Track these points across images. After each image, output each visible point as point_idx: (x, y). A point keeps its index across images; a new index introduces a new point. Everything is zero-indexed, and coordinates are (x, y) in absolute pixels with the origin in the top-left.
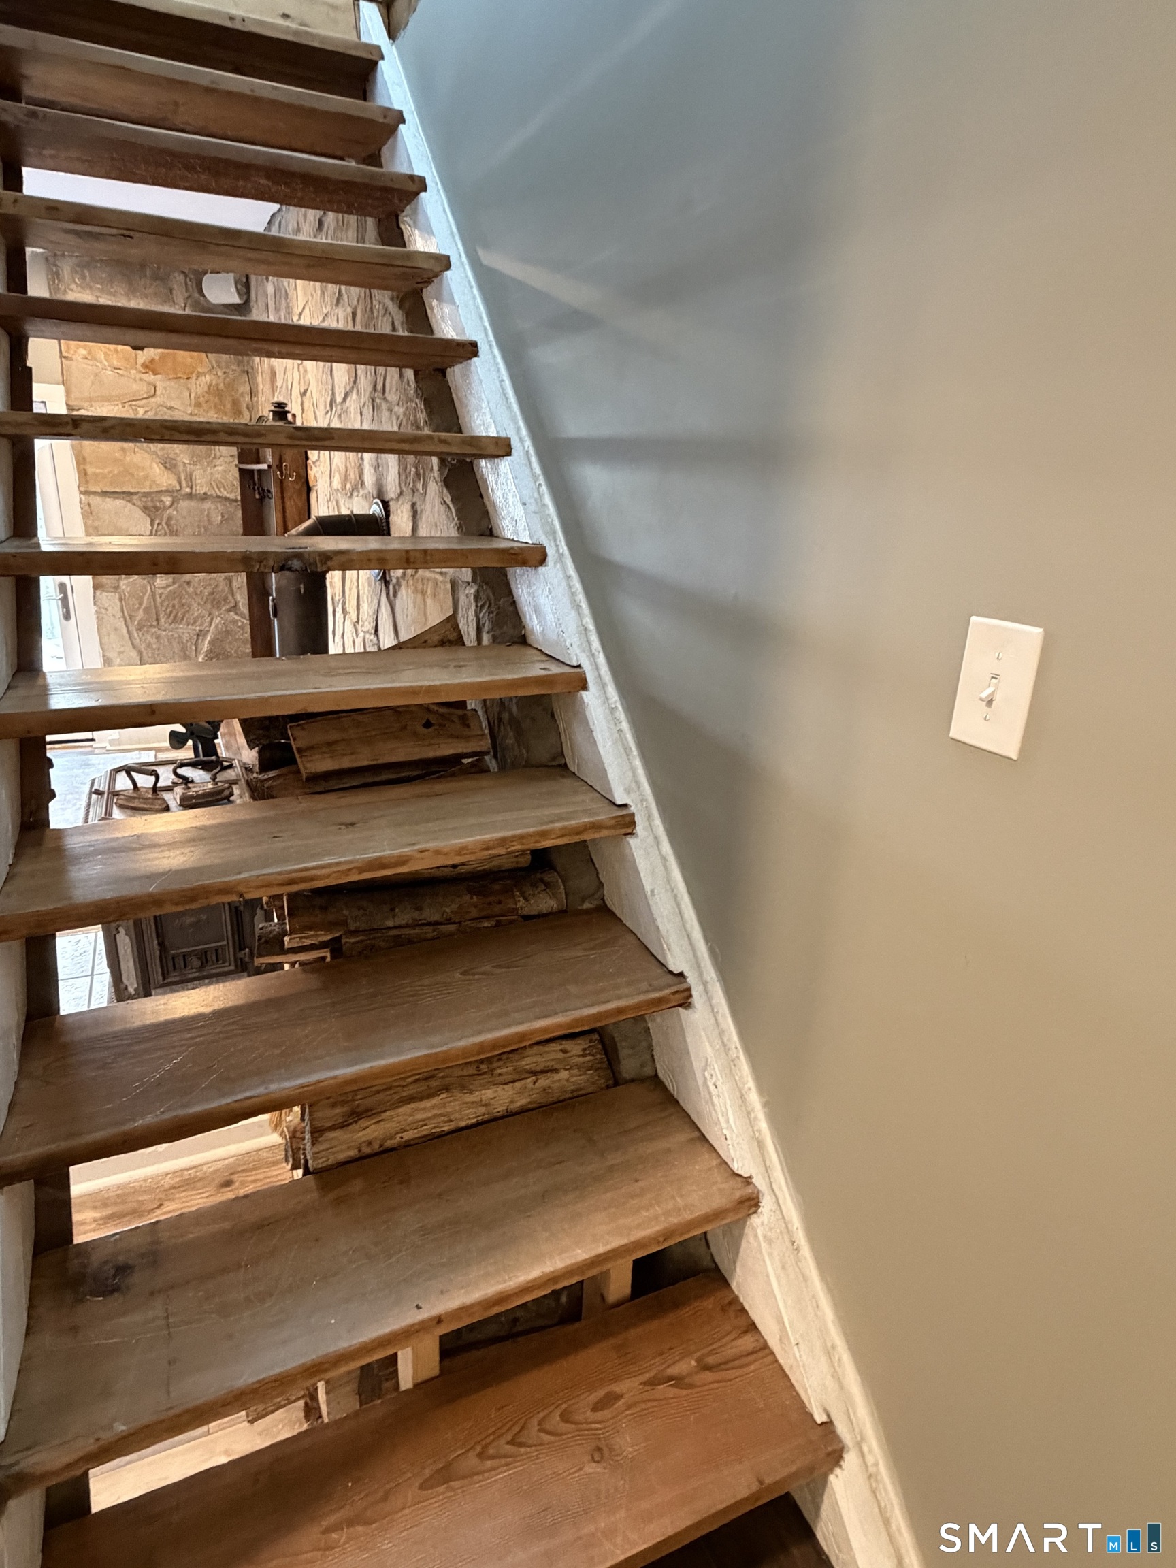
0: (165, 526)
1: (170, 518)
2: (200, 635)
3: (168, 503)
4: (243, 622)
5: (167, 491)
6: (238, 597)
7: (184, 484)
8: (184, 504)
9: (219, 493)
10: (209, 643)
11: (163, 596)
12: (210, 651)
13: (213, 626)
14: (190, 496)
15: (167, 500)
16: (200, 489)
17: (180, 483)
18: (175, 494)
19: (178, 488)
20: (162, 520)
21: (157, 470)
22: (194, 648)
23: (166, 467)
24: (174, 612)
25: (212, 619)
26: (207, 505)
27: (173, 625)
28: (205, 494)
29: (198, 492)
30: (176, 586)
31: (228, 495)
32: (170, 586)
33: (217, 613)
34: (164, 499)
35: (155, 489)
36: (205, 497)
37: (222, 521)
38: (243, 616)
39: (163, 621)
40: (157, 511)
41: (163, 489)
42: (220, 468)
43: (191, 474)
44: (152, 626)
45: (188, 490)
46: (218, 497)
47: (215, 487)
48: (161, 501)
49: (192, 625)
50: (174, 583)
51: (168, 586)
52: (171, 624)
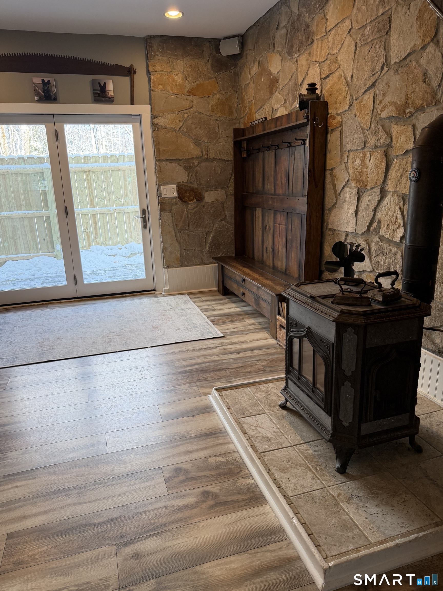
0: (194, 177)
1: (197, 172)
2: (208, 233)
3: (196, 164)
4: (228, 226)
5: (196, 157)
6: (227, 213)
7: (204, 153)
8: (203, 164)
9: (220, 157)
10: (212, 238)
11: (192, 214)
12: (212, 242)
13: (214, 229)
14: (207, 159)
15: (196, 162)
16: (211, 156)
17: (202, 152)
18: (200, 159)
19: (201, 156)
20: (193, 173)
21: (192, 147)
22: (204, 240)
23: (196, 145)
24: (197, 222)
25: (214, 225)
26: (215, 164)
27: (196, 229)
28: (214, 158)
29: (210, 157)
30: (198, 208)
31: (224, 158)
32: (196, 208)
33: (216, 222)
34: (195, 162)
35: (190, 157)
36: (214, 160)
37: (221, 172)
38: (228, 222)
39: (191, 227)
40: (191, 168)
41: (195, 156)
42: (221, 144)
43: (208, 148)
44: (186, 230)
45: (206, 156)
46: (220, 159)
47: (219, 154)
48: (193, 163)
49: (205, 228)
50: (197, 206)
51: (194, 208)
52: (194, 228)
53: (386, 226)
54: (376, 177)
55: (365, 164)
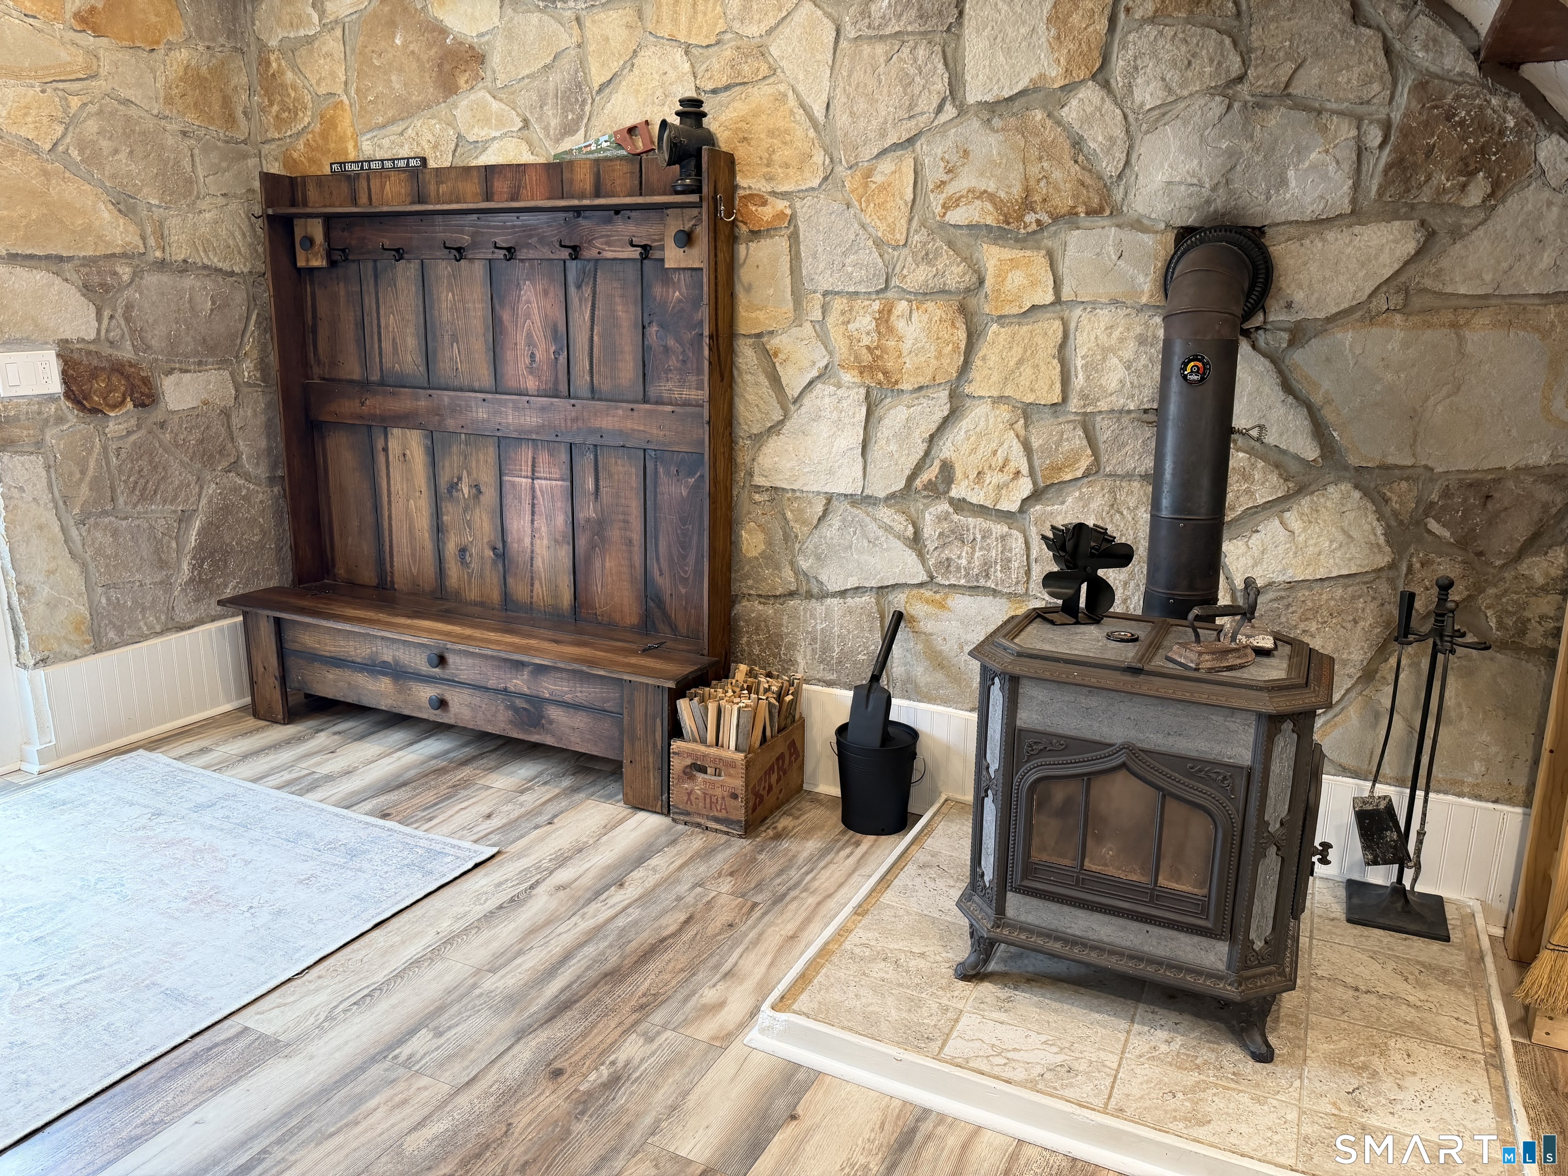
0: (122, 322)
1: (129, 307)
2: (184, 518)
3: (126, 278)
4: (248, 489)
5: (124, 255)
6: (242, 444)
7: (151, 242)
8: (152, 280)
9: (206, 261)
10: (199, 534)
11: (123, 455)
12: (200, 547)
13: (204, 501)
14: (162, 265)
15: (125, 272)
16: (179, 254)
17: (143, 238)
18: (136, 262)
19: (142, 250)
20: (114, 309)
21: (106, 215)
22: (174, 545)
23: (120, 211)
24: (142, 481)
25: (201, 488)
26: (189, 281)
27: (139, 508)
28: (185, 261)
29: (174, 258)
30: (143, 432)
31: (220, 265)
32: (134, 432)
33: (209, 478)
34: (119, 270)
35: (102, 251)
36: (185, 267)
37: (212, 310)
38: (247, 477)
39: (121, 501)
40: (107, 292)
41: (118, 250)
42: (208, 215)
43: (161, 224)
44: (105, 513)
45: (158, 254)
46: (205, 267)
47: (200, 249)
48: (115, 273)
49: (171, 503)
50: (139, 426)
51: (129, 433)
52: (135, 506)
53: (972, 477)
54: (933, 362)
55: (891, 330)
